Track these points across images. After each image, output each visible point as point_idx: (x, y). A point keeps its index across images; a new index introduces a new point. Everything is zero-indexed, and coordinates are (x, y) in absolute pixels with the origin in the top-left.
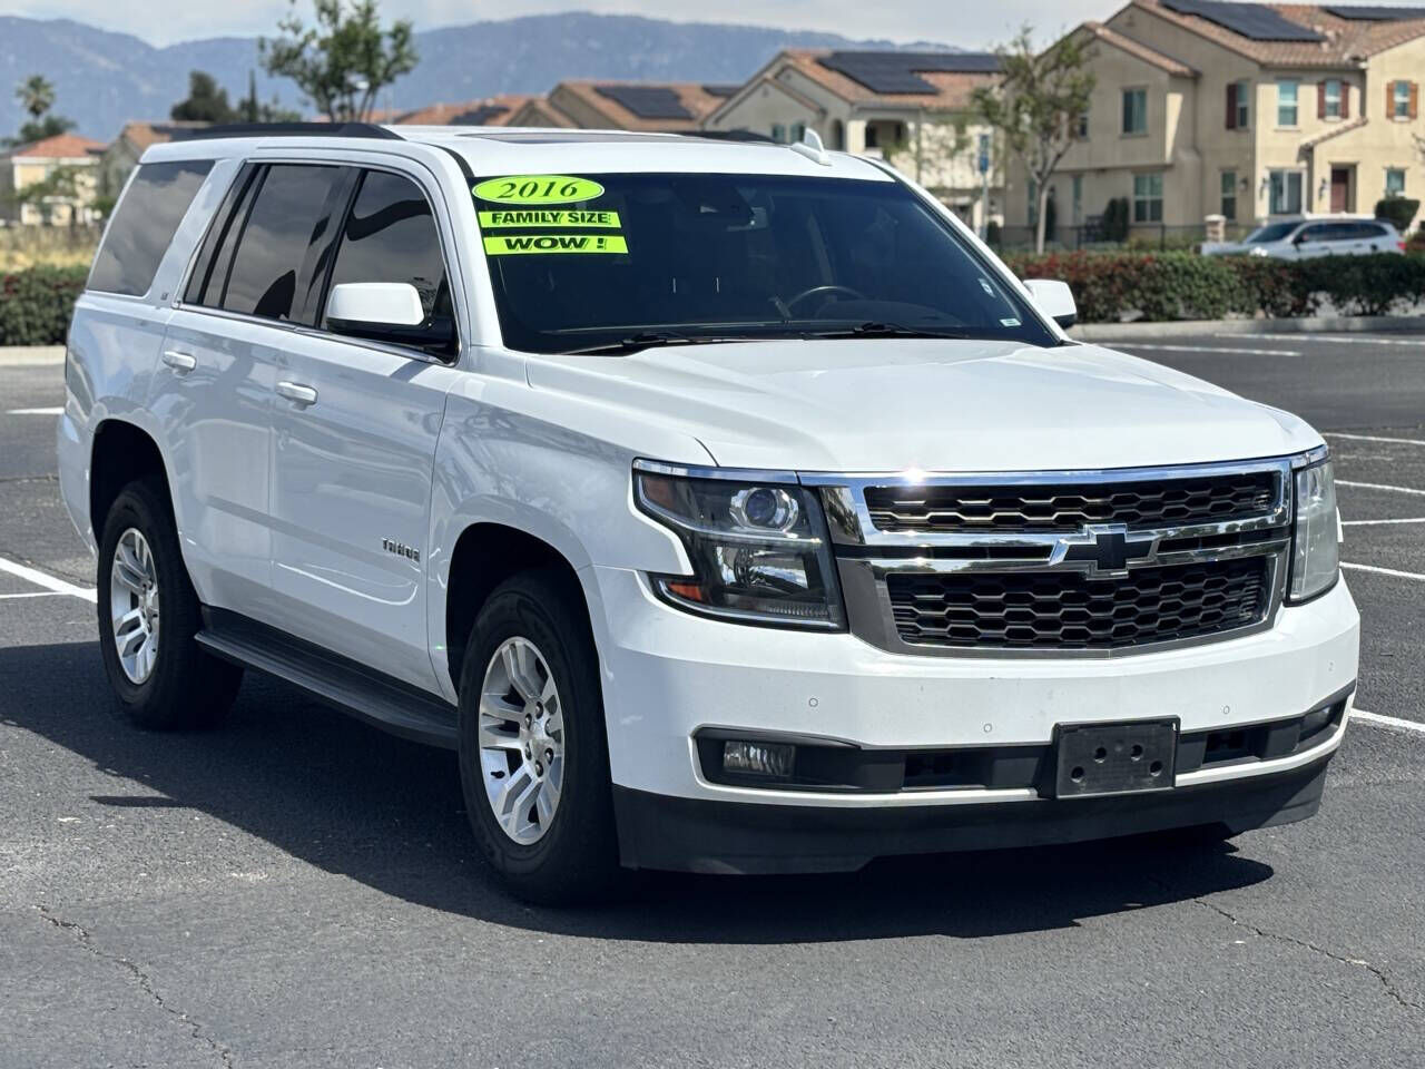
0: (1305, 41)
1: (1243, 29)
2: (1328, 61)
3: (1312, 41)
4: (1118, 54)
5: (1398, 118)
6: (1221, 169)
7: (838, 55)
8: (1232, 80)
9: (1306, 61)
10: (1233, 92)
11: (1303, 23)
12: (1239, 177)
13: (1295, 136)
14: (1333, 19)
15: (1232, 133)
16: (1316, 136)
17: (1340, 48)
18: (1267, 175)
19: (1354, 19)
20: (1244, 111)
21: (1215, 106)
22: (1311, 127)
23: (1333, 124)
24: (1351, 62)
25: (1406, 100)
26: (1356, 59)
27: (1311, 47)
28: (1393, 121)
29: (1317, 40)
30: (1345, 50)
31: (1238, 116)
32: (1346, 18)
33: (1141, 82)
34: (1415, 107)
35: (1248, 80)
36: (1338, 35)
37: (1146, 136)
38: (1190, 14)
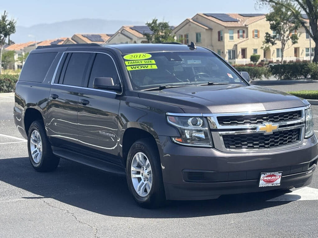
0: (235, 21)
1: (221, 19)
2: (240, 26)
3: (236, 21)
4: (194, 25)
5: (255, 38)
6: (217, 50)
7: (135, 27)
8: (219, 30)
9: (235, 26)
10: (219, 33)
11: (234, 17)
12: (221, 51)
13: (233, 42)
14: (241, 16)
15: (219, 42)
16: (238, 42)
17: (242, 23)
18: (227, 51)
19: (245, 16)
20: (222, 37)
21: (216, 36)
22: (236, 40)
23: (241, 39)
24: (244, 26)
25: (257, 34)
26: (246, 25)
27: (236, 23)
28: (254, 39)
29: (237, 21)
30: (243, 23)
31: (221, 38)
32: (244, 16)
33: (200, 31)
34: (259, 35)
35: (222, 30)
36: (242, 20)
37: (201, 43)
38: (210, 16)
